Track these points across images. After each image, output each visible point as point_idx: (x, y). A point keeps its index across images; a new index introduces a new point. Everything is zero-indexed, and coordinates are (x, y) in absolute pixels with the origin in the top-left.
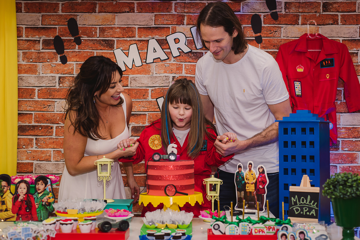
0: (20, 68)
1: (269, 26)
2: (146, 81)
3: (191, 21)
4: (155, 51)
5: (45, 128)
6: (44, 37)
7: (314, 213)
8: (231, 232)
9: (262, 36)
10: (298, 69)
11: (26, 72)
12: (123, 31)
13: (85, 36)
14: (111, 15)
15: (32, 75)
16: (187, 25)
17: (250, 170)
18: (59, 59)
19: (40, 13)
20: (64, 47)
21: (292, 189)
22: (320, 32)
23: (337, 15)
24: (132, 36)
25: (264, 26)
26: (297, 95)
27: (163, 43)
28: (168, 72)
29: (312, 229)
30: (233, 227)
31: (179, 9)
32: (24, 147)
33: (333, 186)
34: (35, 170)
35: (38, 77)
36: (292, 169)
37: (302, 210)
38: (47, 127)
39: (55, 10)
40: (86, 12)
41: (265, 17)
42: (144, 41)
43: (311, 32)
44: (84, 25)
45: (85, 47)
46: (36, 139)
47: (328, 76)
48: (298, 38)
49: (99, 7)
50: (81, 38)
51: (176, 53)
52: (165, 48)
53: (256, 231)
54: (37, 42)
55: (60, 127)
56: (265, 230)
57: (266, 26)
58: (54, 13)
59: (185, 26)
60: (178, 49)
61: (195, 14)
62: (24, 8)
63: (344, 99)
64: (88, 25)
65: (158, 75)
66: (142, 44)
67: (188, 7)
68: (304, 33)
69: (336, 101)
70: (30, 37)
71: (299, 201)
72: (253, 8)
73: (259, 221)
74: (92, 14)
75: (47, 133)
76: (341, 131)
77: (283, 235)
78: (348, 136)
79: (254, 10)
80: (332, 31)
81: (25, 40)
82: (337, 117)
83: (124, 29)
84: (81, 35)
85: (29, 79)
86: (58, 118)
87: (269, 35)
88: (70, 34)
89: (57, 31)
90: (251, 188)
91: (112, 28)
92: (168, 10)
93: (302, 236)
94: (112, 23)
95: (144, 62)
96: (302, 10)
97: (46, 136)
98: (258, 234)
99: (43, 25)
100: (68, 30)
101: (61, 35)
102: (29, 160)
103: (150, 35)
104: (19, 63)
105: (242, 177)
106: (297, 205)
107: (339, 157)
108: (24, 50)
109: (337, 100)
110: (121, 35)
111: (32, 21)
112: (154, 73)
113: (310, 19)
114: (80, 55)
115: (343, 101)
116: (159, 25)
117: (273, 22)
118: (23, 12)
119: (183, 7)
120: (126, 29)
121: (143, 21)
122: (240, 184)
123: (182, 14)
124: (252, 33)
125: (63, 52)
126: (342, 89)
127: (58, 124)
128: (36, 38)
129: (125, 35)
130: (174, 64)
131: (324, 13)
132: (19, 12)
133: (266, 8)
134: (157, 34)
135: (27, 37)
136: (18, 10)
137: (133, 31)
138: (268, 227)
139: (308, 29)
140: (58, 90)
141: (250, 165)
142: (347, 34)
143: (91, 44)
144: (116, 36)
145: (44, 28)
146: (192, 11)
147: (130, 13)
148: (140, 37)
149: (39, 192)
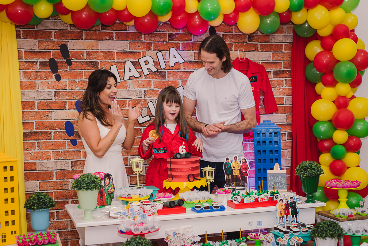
0: (21, 85)
2: (124, 94)
3: (156, 47)
5: (45, 134)
6: (41, 59)
7: (284, 186)
8: (247, 201)
11: (27, 88)
12: (105, 55)
13: (75, 59)
14: (95, 42)
15: (32, 91)
16: (153, 50)
17: (236, 161)
18: (54, 77)
19: (37, 39)
20: (58, 68)
21: (269, 172)
22: (247, 57)
23: (257, 44)
24: (112, 59)
27: (136, 64)
28: (140, 87)
30: (249, 198)
31: (147, 38)
32: (28, 149)
33: (303, 170)
34: (38, 168)
35: (37, 92)
36: (263, 159)
38: (47, 132)
39: (49, 37)
40: (75, 39)
42: (122, 62)
45: (75, 67)
46: (38, 142)
47: (253, 89)
49: (85, 35)
50: (72, 60)
51: (146, 72)
52: (138, 68)
53: (261, 199)
54: (35, 63)
55: (57, 132)
56: (266, 198)
58: (48, 39)
59: (152, 51)
60: (148, 69)
61: (159, 42)
62: (23, 35)
63: (264, 104)
64: (76, 50)
65: (133, 89)
66: (120, 65)
67: (154, 37)
68: (236, 57)
70: (29, 59)
71: (274, 179)
74: (80, 40)
75: (47, 138)
77: (281, 200)
80: (254, 56)
81: (25, 61)
83: (105, 53)
84: (71, 58)
85: (29, 94)
86: (55, 125)
88: (62, 57)
89: (52, 55)
90: (236, 173)
91: (96, 52)
92: (139, 38)
93: (292, 200)
94: (96, 48)
95: (122, 79)
96: (234, 40)
97: (46, 140)
98: (262, 201)
99: (39, 49)
100: (61, 54)
101: (55, 57)
102: (32, 160)
103: (126, 58)
104: (21, 81)
105: (229, 166)
108: (24, 70)
110: (104, 58)
111: (30, 45)
112: (130, 87)
113: (240, 47)
114: (71, 74)
116: (132, 50)
118: (21, 38)
119: (150, 36)
120: (107, 53)
121: (120, 47)
122: (228, 170)
123: (149, 42)
125: (58, 72)
127: (55, 130)
128: (34, 60)
129: (107, 58)
130: (145, 81)
131: (249, 43)
132: (18, 38)
134: (131, 57)
135: (26, 59)
137: (112, 55)
139: (239, 54)
140: (54, 103)
141: (236, 158)
142: (264, 58)
143: (80, 65)
144: (99, 59)
145: (40, 52)
146: (157, 39)
147: (110, 41)
148: (118, 59)
149: (106, 185)
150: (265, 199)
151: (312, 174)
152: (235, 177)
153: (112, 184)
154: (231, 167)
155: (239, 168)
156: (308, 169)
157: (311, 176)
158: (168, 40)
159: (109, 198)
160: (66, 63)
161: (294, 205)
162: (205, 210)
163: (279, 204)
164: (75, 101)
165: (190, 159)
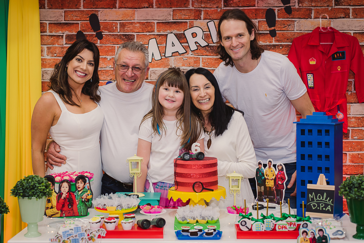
0: (45, 62)
1: (283, 20)
3: (207, 15)
4: (173, 45)
6: (67, 33)
7: (330, 209)
8: (257, 229)
9: (276, 30)
10: (311, 61)
11: (50, 66)
12: (143, 26)
13: (107, 32)
14: (130, 10)
16: (203, 20)
17: (270, 167)
19: (63, 9)
22: (332, 26)
23: (349, 9)
24: (151, 31)
25: (278, 20)
26: (310, 87)
27: (181, 38)
28: (186, 65)
29: (329, 224)
30: (259, 224)
31: (196, 4)
33: (349, 188)
36: (309, 167)
37: (319, 206)
39: (77, 6)
40: (107, 7)
41: (279, 12)
42: (163, 35)
43: (323, 25)
44: (105, 20)
45: (107, 42)
47: (339, 68)
48: (310, 32)
49: (119, 3)
50: (103, 33)
51: (193, 47)
52: (183, 42)
53: (280, 227)
54: (60, 37)
56: (288, 227)
57: (280, 20)
58: (76, 9)
60: (196, 43)
61: (211, 9)
62: (48, 5)
63: (355, 89)
64: (109, 21)
66: (161, 38)
67: (204, 2)
68: (316, 27)
69: (346, 92)
70: (54, 32)
71: (316, 198)
72: (268, 2)
73: (282, 218)
74: (112, 9)
76: (351, 120)
77: (304, 232)
78: (358, 125)
79: (269, 4)
80: (344, 24)
81: (49, 35)
82: (348, 107)
83: (143, 24)
84: (102, 30)
87: (283, 28)
88: (92, 29)
89: (80, 27)
91: (132, 23)
92: (186, 5)
93: (321, 233)
94: (132, 18)
95: (163, 56)
96: (315, 4)
98: (281, 230)
99: (66, 21)
100: (90, 26)
101: (83, 30)
103: (169, 29)
104: (43, 57)
106: (315, 201)
107: (349, 145)
108: (48, 45)
109: (348, 91)
110: (141, 30)
111: (55, 16)
113: (322, 13)
114: (102, 50)
115: (353, 92)
116: (177, 20)
117: (287, 16)
118: (46, 8)
119: (200, 2)
120: (146, 24)
121: (162, 16)
123: (199, 9)
124: (266, 26)
126: (352, 80)
128: (60, 33)
129: (145, 30)
130: (192, 58)
131: (336, 7)
132: (42, 9)
133: (280, 3)
134: (175, 29)
135: (51, 33)
136: (41, 7)
137: (152, 26)
138: (289, 223)
139: (321, 22)
142: (358, 27)
143: (112, 39)
144: (136, 31)
145: (66, 24)
146: (208, 6)
147: (149, 9)
148: (159, 31)
149: (79, 190)
150: (285, 228)
151: (360, 196)
152: (268, 189)
153: (88, 189)
154: (264, 176)
155: (274, 177)
156: (355, 188)
157: (358, 198)
158: (223, 6)
159: (84, 207)
160: (96, 36)
161: (324, 241)
162: (191, 236)
163: (302, 238)
164: (105, 82)
165: (202, 161)
